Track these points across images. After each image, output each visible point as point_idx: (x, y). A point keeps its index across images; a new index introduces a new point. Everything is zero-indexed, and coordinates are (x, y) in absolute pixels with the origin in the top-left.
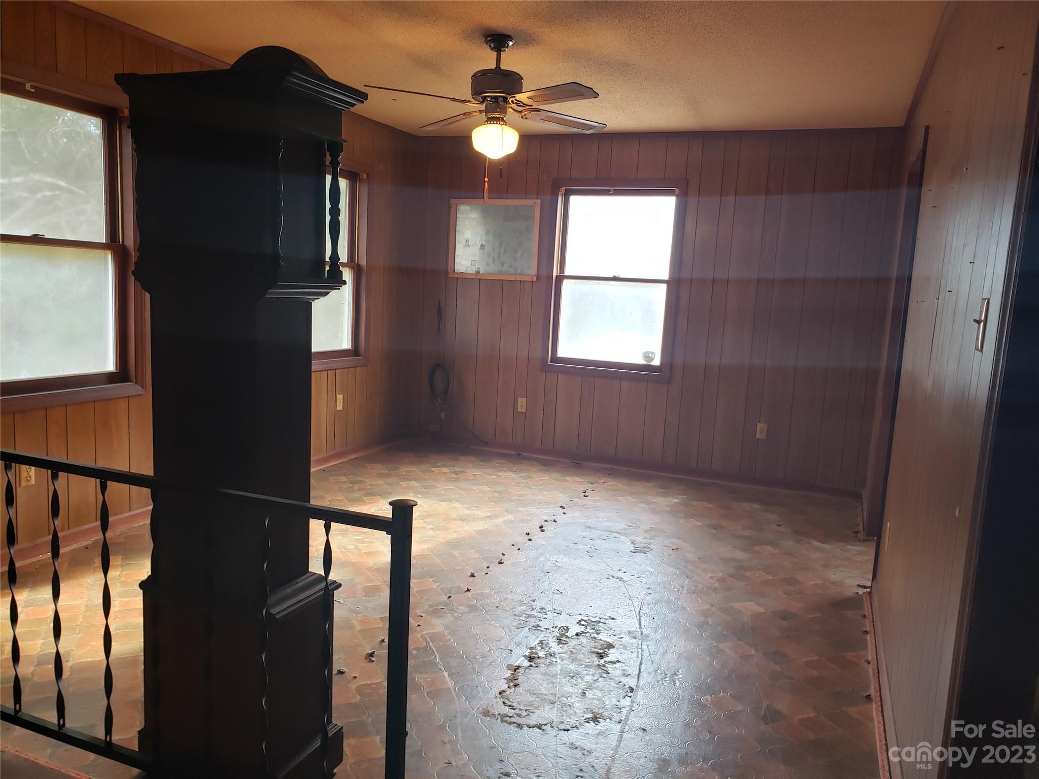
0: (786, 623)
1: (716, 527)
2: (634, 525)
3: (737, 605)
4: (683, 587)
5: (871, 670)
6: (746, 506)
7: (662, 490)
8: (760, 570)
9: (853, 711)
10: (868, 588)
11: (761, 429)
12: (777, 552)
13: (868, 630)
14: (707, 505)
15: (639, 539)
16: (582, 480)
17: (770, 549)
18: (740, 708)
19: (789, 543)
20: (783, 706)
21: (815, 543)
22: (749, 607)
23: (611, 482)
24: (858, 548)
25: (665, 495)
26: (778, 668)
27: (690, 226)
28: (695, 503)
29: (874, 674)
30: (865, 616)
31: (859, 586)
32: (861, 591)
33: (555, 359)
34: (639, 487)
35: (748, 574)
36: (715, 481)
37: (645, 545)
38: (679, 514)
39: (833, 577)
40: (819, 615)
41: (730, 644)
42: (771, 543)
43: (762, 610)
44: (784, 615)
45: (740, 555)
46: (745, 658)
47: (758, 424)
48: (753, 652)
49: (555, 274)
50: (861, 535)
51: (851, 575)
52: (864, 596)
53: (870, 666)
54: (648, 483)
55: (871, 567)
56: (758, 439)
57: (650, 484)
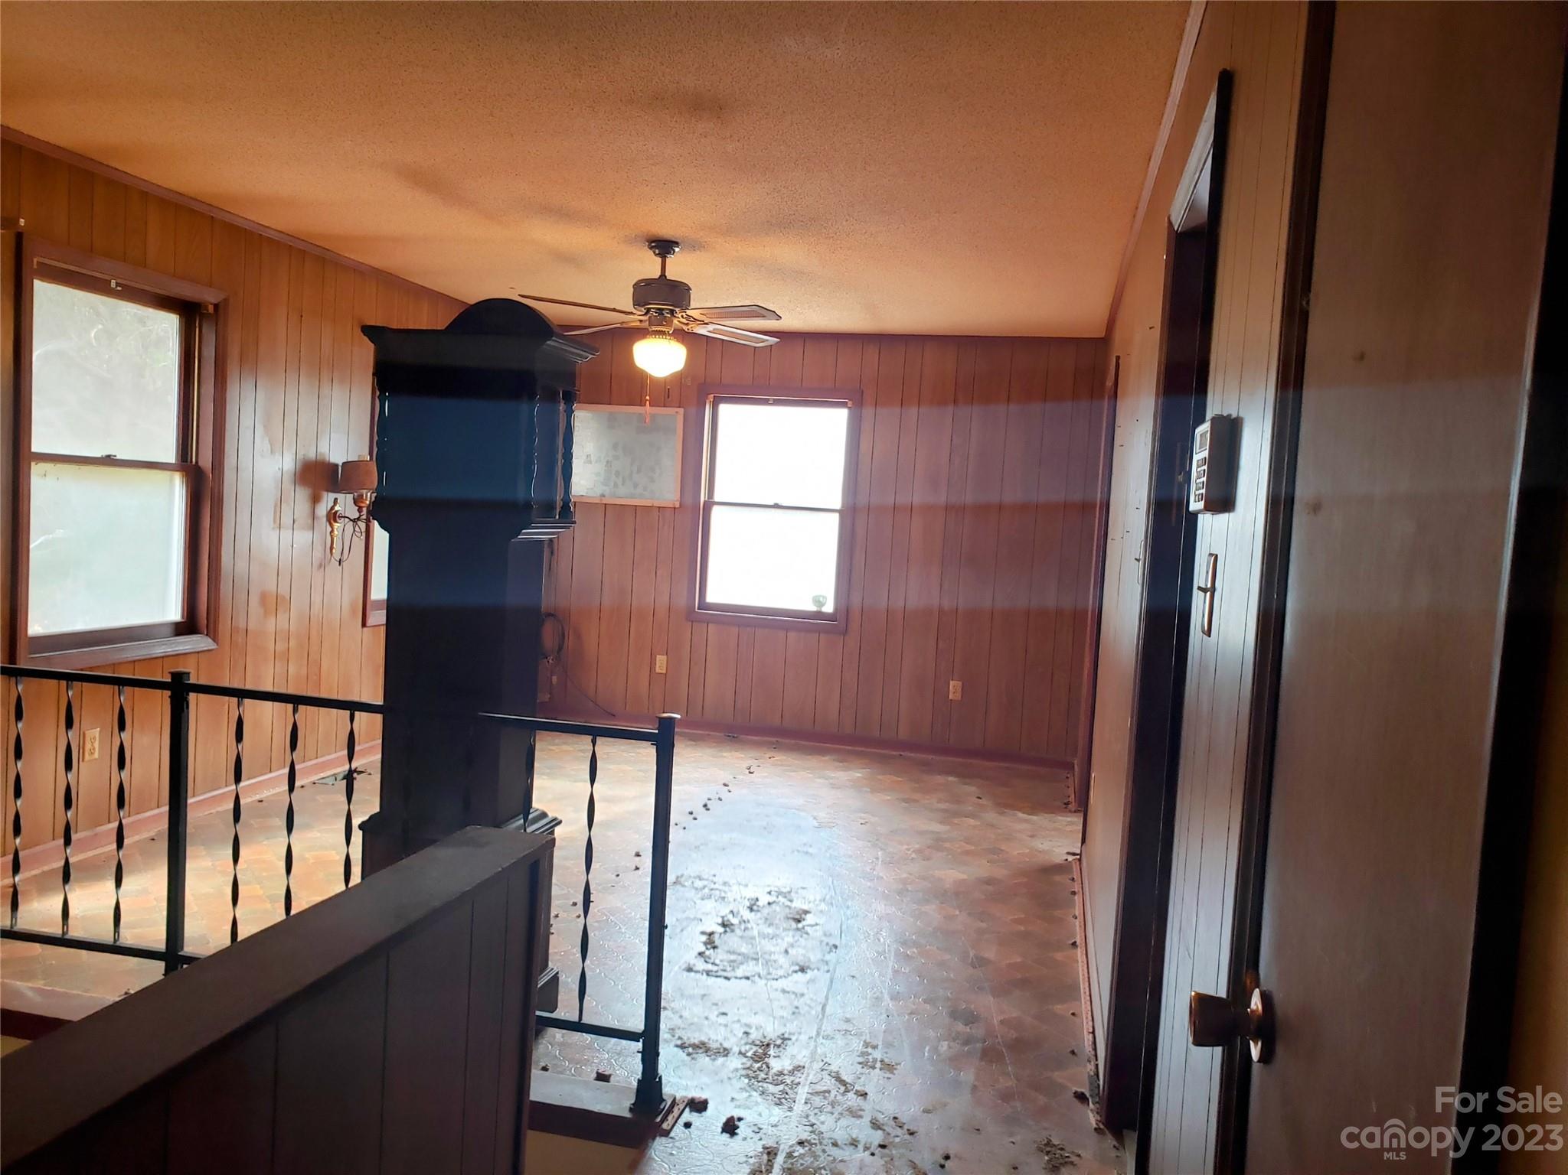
0: (990, 888)
1: (906, 801)
2: (814, 801)
3: (937, 873)
4: (877, 859)
5: (1077, 924)
6: (940, 779)
7: (841, 764)
8: (961, 841)
9: (1059, 956)
10: (1078, 855)
11: (954, 688)
12: (979, 823)
13: (1076, 890)
14: (896, 778)
15: (822, 815)
16: (743, 756)
17: (971, 821)
18: (947, 957)
19: (991, 816)
20: (990, 953)
21: (1020, 815)
22: (951, 875)
23: (780, 757)
24: (1069, 819)
25: (847, 769)
26: (984, 925)
27: (865, 445)
28: (880, 777)
29: (1080, 926)
30: (1073, 879)
31: (1068, 853)
32: (1070, 858)
33: (704, 605)
34: (814, 761)
35: (947, 845)
36: (902, 753)
37: (830, 820)
38: (865, 789)
39: (1041, 846)
40: (1025, 880)
41: (934, 907)
42: (972, 816)
43: (965, 877)
44: (989, 881)
45: (937, 827)
46: (949, 918)
47: (951, 682)
48: (957, 913)
49: (702, 500)
50: (1072, 807)
51: (1060, 844)
52: (1073, 862)
53: (1077, 920)
54: (823, 756)
55: (1080, 835)
56: (951, 700)
57: (827, 758)
